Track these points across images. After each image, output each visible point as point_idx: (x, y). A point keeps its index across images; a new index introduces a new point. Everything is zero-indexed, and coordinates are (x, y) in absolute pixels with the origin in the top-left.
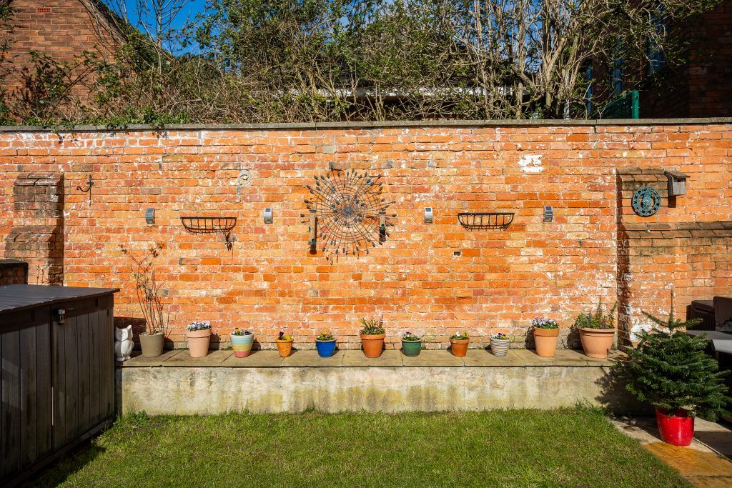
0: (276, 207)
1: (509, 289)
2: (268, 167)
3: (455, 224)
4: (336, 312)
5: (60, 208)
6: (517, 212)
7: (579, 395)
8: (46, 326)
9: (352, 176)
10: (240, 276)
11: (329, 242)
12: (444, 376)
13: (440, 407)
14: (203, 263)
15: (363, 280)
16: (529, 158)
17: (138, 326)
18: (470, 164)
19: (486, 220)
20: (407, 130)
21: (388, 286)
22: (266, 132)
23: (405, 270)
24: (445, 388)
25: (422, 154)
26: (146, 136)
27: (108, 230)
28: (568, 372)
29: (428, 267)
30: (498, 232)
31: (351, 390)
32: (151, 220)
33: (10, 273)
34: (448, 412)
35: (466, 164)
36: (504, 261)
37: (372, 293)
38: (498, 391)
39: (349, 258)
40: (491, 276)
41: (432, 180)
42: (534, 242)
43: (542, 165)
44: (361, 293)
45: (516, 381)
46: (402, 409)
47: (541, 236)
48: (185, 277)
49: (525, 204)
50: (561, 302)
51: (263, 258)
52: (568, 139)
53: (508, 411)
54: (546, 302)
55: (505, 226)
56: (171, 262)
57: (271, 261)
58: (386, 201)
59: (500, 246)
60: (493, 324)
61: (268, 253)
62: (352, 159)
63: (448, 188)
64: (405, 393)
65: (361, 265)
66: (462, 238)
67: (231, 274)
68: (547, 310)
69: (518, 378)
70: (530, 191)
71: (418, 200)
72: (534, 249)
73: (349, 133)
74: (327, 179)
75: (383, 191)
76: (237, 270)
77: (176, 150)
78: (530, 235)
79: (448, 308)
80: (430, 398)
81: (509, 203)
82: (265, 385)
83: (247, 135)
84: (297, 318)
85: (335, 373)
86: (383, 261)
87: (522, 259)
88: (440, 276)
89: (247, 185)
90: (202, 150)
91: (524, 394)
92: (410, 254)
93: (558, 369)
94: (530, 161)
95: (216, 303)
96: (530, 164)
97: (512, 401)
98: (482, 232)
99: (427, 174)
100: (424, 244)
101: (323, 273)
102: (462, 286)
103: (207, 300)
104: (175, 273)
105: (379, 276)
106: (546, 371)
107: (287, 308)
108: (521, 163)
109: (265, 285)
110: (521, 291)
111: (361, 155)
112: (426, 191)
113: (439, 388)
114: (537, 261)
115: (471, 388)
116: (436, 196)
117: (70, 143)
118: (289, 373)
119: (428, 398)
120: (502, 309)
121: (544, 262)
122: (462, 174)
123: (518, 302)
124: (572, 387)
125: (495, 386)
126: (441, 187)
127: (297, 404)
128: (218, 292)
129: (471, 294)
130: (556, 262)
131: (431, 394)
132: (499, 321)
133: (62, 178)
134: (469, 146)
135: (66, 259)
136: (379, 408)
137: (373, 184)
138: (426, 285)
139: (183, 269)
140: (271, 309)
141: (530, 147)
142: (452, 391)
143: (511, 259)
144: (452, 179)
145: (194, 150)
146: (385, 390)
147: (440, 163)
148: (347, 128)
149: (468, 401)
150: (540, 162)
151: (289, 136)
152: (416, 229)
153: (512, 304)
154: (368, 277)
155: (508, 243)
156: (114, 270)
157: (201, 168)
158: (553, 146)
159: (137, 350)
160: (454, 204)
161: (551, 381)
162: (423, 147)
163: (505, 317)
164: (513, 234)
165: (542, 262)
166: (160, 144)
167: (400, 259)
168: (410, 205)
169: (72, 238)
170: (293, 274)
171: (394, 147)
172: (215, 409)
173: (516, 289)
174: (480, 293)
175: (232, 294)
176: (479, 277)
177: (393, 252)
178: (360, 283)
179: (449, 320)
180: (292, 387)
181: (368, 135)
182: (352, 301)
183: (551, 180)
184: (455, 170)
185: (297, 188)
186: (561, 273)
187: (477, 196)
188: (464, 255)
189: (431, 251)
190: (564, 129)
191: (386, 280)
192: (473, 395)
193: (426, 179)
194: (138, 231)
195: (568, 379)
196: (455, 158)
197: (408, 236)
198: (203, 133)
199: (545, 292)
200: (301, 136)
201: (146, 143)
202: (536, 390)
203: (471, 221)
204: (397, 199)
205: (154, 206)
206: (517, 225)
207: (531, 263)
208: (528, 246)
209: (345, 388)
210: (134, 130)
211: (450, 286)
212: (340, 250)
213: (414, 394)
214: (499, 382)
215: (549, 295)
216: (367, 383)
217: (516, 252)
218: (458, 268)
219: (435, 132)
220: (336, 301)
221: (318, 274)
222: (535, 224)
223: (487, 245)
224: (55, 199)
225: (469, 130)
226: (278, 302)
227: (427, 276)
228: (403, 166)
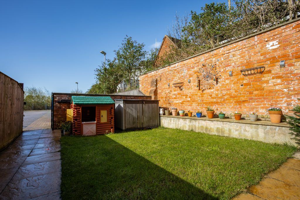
0: (191, 78)
1: (264, 97)
2: (189, 69)
3: (241, 75)
4: (205, 106)
5: (156, 85)
6: (266, 66)
7: (286, 140)
8: (141, 104)
9: (208, 66)
10: (184, 97)
11: (203, 86)
12: (227, 125)
13: (226, 135)
14: (178, 95)
15: (212, 97)
16: (271, 43)
17: (165, 109)
18: (245, 53)
19: (253, 72)
20: (223, 48)
21: (219, 98)
22: (188, 60)
23: (224, 92)
24: (227, 129)
25: (228, 54)
26: (168, 67)
27: (163, 89)
28: (280, 129)
29: (232, 91)
30: (258, 75)
31: (201, 127)
32: (169, 86)
33: (148, 98)
34: (228, 137)
35: (243, 53)
36: (261, 86)
37: (215, 100)
38: (247, 132)
39: (208, 90)
40: (256, 92)
41: (232, 62)
42: (276, 77)
43: (279, 44)
44: (212, 100)
45: (255, 130)
46: (214, 134)
47: (279, 74)
48: (175, 98)
49: (270, 62)
50: (293, 102)
51: (189, 92)
52: (293, 29)
53: (251, 141)
54: (283, 101)
55: (261, 73)
56: (173, 95)
57: (190, 93)
58: (218, 72)
59: (259, 80)
60: (257, 110)
61: (190, 91)
62: (208, 61)
63: (237, 63)
64: (215, 129)
65: (212, 92)
66: (243, 79)
67: (183, 97)
68: (284, 105)
69: (255, 129)
70: (273, 56)
71: (227, 69)
72: (276, 80)
73: (207, 54)
74: (202, 68)
75: (217, 69)
76: (184, 96)
77: (173, 69)
78: (274, 74)
79: (239, 105)
80: (223, 132)
81: (263, 63)
82: (183, 123)
83: (185, 62)
84: (196, 108)
85: (198, 121)
86: (218, 90)
87: (270, 85)
88: (236, 94)
89: (185, 74)
90: (177, 68)
91: (258, 135)
92: (226, 87)
93: (274, 127)
94: (272, 44)
95: (180, 104)
96: (272, 45)
97: (252, 137)
98: (251, 76)
99: (230, 60)
100: (230, 83)
101: (202, 95)
102: (244, 96)
103: (178, 103)
104: (173, 97)
105: (217, 95)
106: (268, 128)
107: (194, 105)
108: (267, 46)
109: (189, 99)
110: (270, 97)
111: (210, 59)
112: (230, 66)
113: (225, 129)
114: (277, 85)
115: (237, 130)
116: (233, 67)
117: (158, 72)
118: (188, 120)
119: (222, 132)
120: (261, 105)
121: (282, 85)
122: (242, 57)
123: (268, 102)
124: (282, 135)
125: (245, 130)
126: (235, 64)
127: (189, 129)
128: (180, 101)
129: (248, 99)
130: (289, 84)
131: (223, 131)
132: (260, 109)
133: (157, 79)
134: (244, 47)
135: (158, 95)
136: (208, 132)
137: (214, 67)
138: (231, 97)
139: (174, 96)
140: (191, 105)
141: (272, 39)
142: (230, 130)
143: (265, 85)
144: (239, 60)
145: (175, 68)
146: (210, 127)
147: (234, 55)
148: (206, 53)
149: (235, 134)
150: (277, 43)
151: (192, 59)
152: (227, 79)
153: (266, 103)
154: (214, 95)
155: (263, 79)
156: (164, 97)
157: (177, 72)
158: (284, 34)
159: (164, 114)
160: (240, 68)
161: (271, 132)
162: (228, 52)
163: (263, 108)
164: (265, 75)
165: (280, 85)
166: (170, 69)
167: (223, 89)
168: (225, 72)
169: (159, 91)
170: (195, 96)
171: (219, 55)
172: (175, 128)
173: (267, 97)
174: (252, 99)
175: (183, 102)
176: (251, 93)
177: (221, 87)
178: (211, 97)
179: (239, 109)
180: (188, 124)
181: (212, 53)
182: (209, 103)
183: (284, 49)
184: (239, 56)
185: (196, 72)
186: (292, 89)
187: (248, 63)
188: (244, 86)
189: (233, 86)
190: (290, 25)
191: (219, 96)
192: (237, 133)
193: (229, 62)
194: (167, 88)
195: (280, 132)
196: (239, 52)
197: (225, 82)
198: (177, 64)
199: (283, 98)
200: (195, 59)
201: (168, 69)
202: (263, 134)
203: (247, 73)
204: (221, 70)
205: (170, 82)
206: (267, 71)
207: (275, 85)
208: (273, 78)
209: (200, 125)
210: (166, 67)
211: (240, 97)
212: (206, 88)
213: (218, 129)
214: (247, 129)
215: (285, 99)
216: (205, 125)
217: (267, 82)
218: (242, 90)
219: (231, 46)
220: (205, 103)
221: (201, 95)
222: (277, 69)
223: (254, 81)
224: (155, 83)
225: (244, 41)
226: (192, 104)
227: (231, 94)
228: (222, 60)
